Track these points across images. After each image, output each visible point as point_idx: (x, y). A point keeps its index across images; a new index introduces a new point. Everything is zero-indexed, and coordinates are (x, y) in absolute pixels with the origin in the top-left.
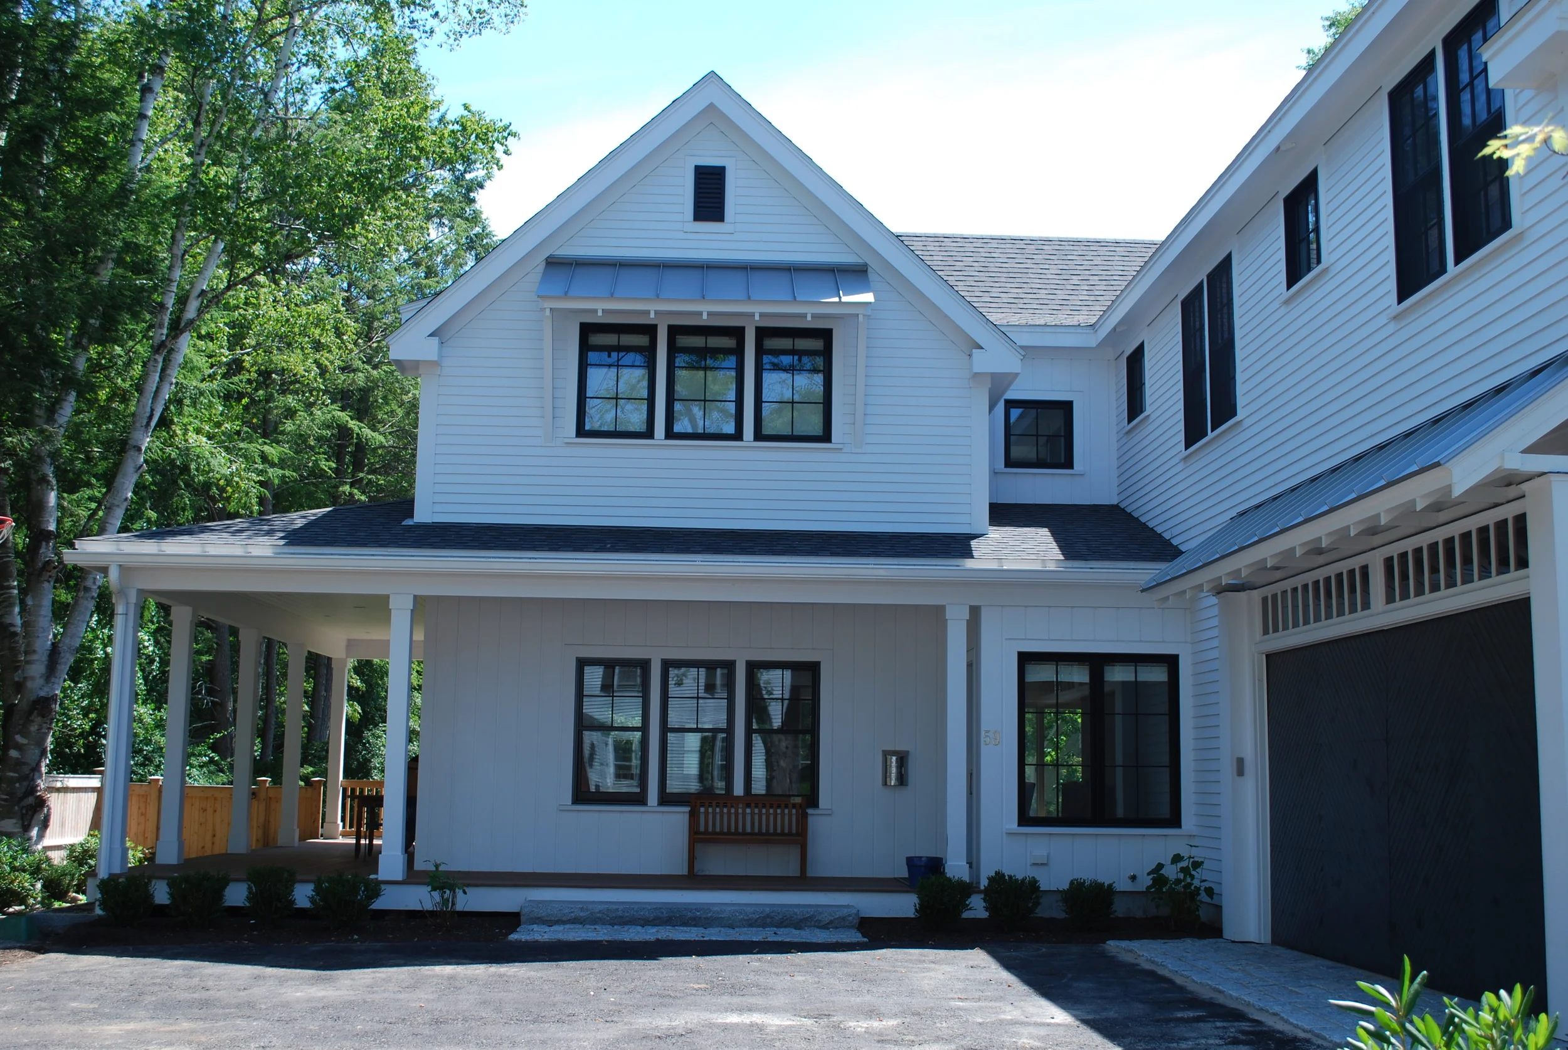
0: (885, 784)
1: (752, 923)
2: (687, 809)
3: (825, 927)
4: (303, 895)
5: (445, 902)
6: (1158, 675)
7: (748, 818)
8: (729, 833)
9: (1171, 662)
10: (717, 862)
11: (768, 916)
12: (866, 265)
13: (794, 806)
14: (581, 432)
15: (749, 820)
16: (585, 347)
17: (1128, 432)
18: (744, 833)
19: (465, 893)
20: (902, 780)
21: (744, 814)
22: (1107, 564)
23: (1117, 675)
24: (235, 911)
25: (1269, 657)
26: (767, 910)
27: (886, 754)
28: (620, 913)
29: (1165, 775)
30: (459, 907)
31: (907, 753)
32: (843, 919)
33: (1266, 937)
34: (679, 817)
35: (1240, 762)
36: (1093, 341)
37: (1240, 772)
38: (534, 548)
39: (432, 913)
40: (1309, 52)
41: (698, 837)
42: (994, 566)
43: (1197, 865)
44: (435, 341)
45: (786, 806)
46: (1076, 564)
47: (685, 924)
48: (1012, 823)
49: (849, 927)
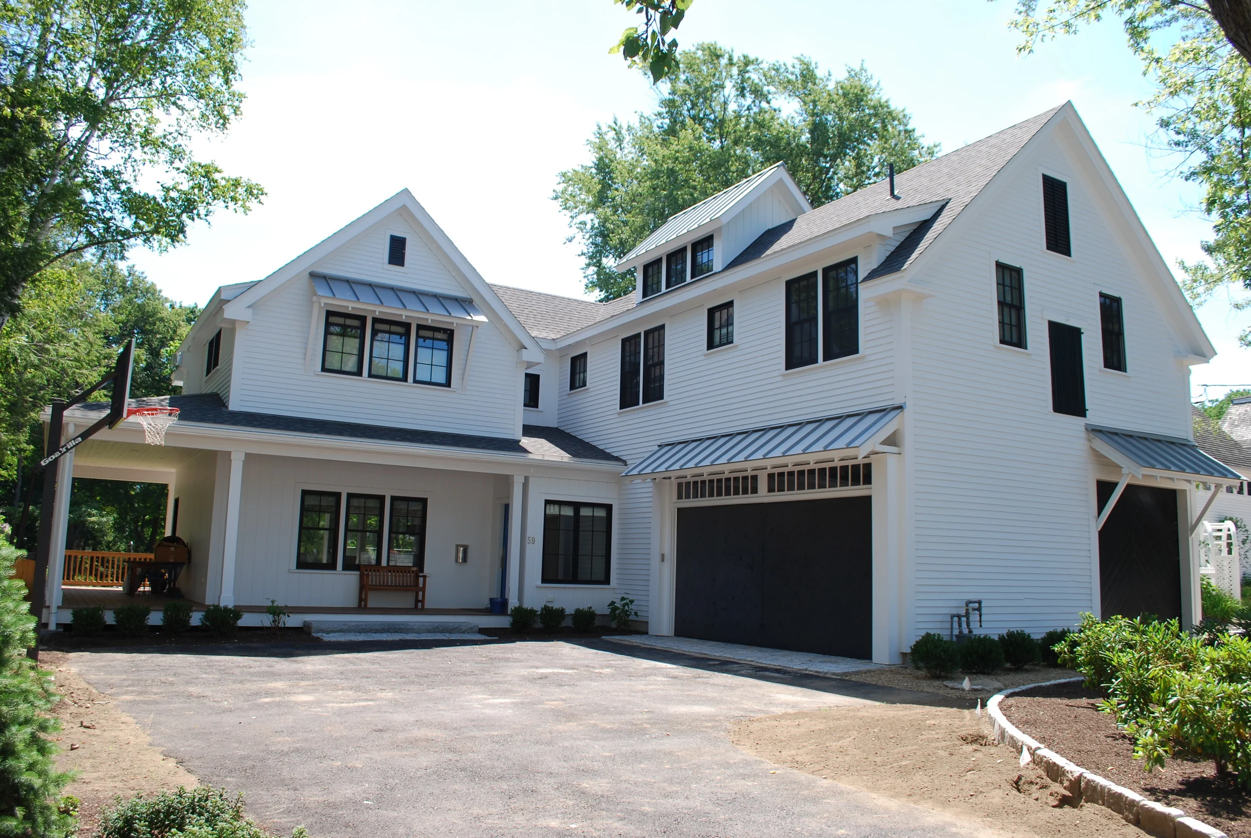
0: (457, 561)
1: (429, 631)
2: (358, 573)
3: (464, 632)
4: (196, 619)
5: (274, 621)
6: (601, 513)
7: (390, 578)
8: (383, 585)
9: (608, 508)
10: (373, 600)
11: (437, 627)
12: (471, 299)
13: (413, 572)
14: (324, 369)
15: (390, 579)
16: (328, 324)
17: (569, 394)
18: (387, 585)
19: (289, 616)
20: (465, 559)
21: (388, 576)
22: (589, 460)
23: (585, 512)
24: (155, 628)
25: (678, 509)
26: (436, 624)
27: (458, 546)
28: (364, 627)
29: (603, 561)
30: (281, 625)
31: (468, 546)
32: (472, 628)
33: (672, 633)
34: (352, 577)
35: (663, 556)
36: (552, 347)
37: (663, 560)
38: (295, 430)
39: (267, 628)
40: (554, 191)
41: (363, 587)
42: (540, 458)
43: (632, 602)
44: (250, 311)
45: (409, 572)
46: (576, 459)
47: (396, 632)
48: (539, 581)
49: (475, 632)
